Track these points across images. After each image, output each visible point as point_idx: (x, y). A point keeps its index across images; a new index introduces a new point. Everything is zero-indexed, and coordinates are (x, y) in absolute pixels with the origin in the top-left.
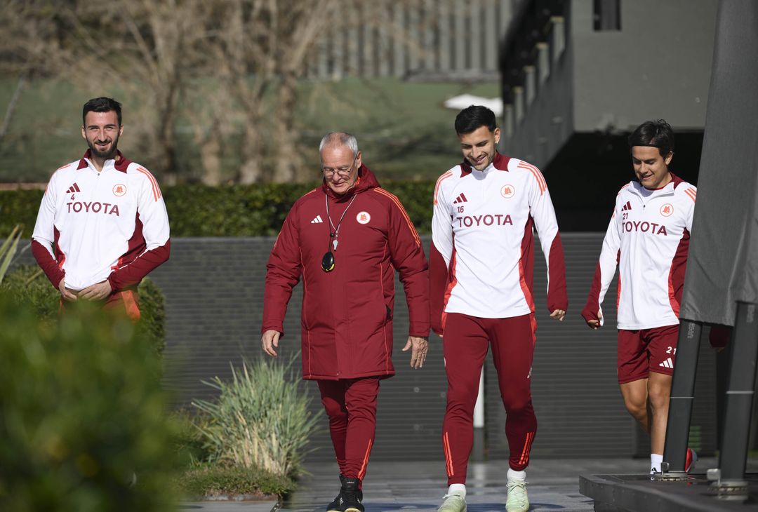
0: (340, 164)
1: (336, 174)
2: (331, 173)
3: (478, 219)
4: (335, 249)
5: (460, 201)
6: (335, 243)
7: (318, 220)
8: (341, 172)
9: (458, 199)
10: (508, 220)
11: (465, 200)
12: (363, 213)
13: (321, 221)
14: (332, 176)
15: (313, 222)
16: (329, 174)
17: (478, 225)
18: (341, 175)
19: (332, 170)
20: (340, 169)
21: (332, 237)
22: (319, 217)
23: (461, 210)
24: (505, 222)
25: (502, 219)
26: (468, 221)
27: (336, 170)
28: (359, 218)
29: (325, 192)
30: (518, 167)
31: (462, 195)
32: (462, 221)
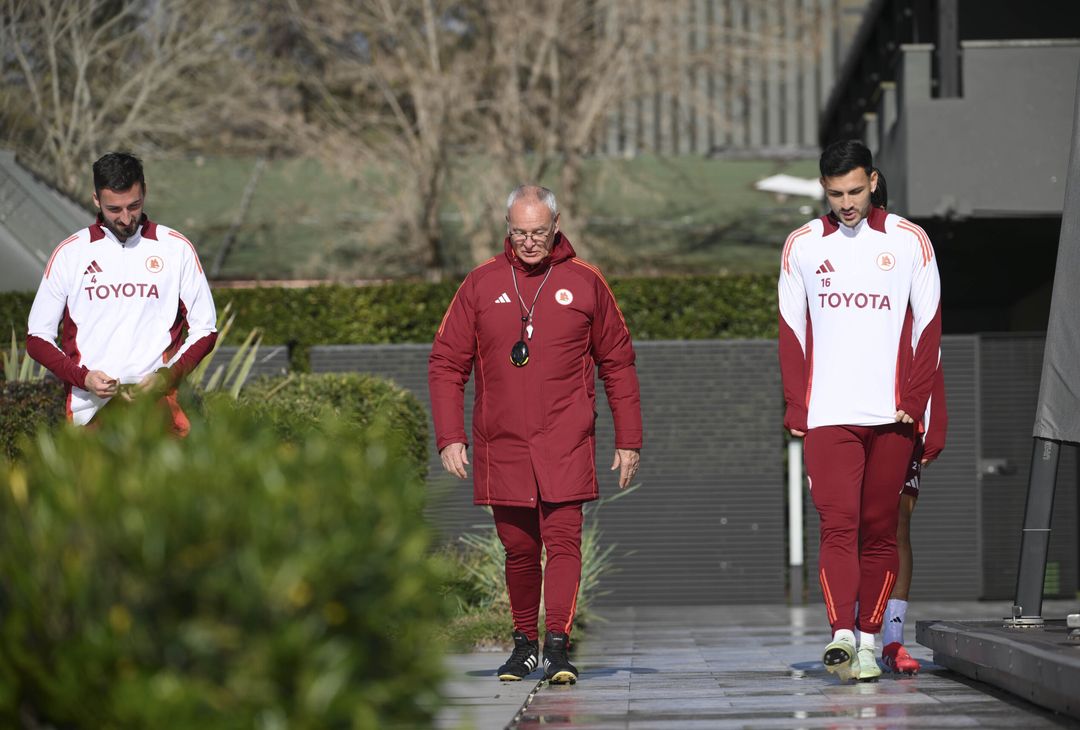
0: (535, 226)
1: (529, 238)
2: (523, 237)
3: (848, 297)
4: (530, 336)
5: (824, 271)
6: (530, 329)
7: (504, 299)
8: (536, 237)
9: (822, 267)
10: (886, 303)
11: (832, 270)
12: (562, 291)
13: (508, 300)
14: (523, 241)
15: (497, 301)
16: (518, 237)
17: (848, 305)
18: (535, 241)
19: (524, 232)
20: (535, 232)
21: (525, 321)
22: (505, 295)
24: (882, 305)
25: (879, 301)
26: (835, 300)
27: (529, 234)
28: (558, 296)
29: (510, 262)
30: (899, 226)
31: (827, 262)
32: (826, 299)
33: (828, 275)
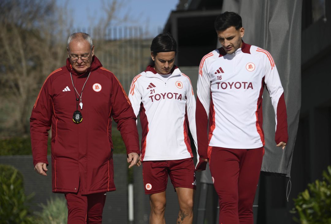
0: (82, 52)
1: (80, 59)
2: (77, 58)
3: (231, 84)
4: (81, 108)
5: (219, 72)
6: (81, 105)
7: (67, 89)
8: (83, 58)
9: (218, 71)
10: (251, 86)
11: (223, 72)
12: (96, 84)
13: (69, 90)
14: (77, 60)
15: (64, 91)
16: (74, 59)
17: (231, 88)
18: (83, 60)
19: (77, 56)
20: (82, 55)
21: (78, 101)
22: (67, 87)
23: (220, 78)
24: (249, 87)
25: (247, 85)
26: (224, 86)
27: (80, 56)
28: (94, 87)
29: (70, 71)
30: (257, 51)
31: (220, 68)
32: (220, 85)
33: (221, 74)
